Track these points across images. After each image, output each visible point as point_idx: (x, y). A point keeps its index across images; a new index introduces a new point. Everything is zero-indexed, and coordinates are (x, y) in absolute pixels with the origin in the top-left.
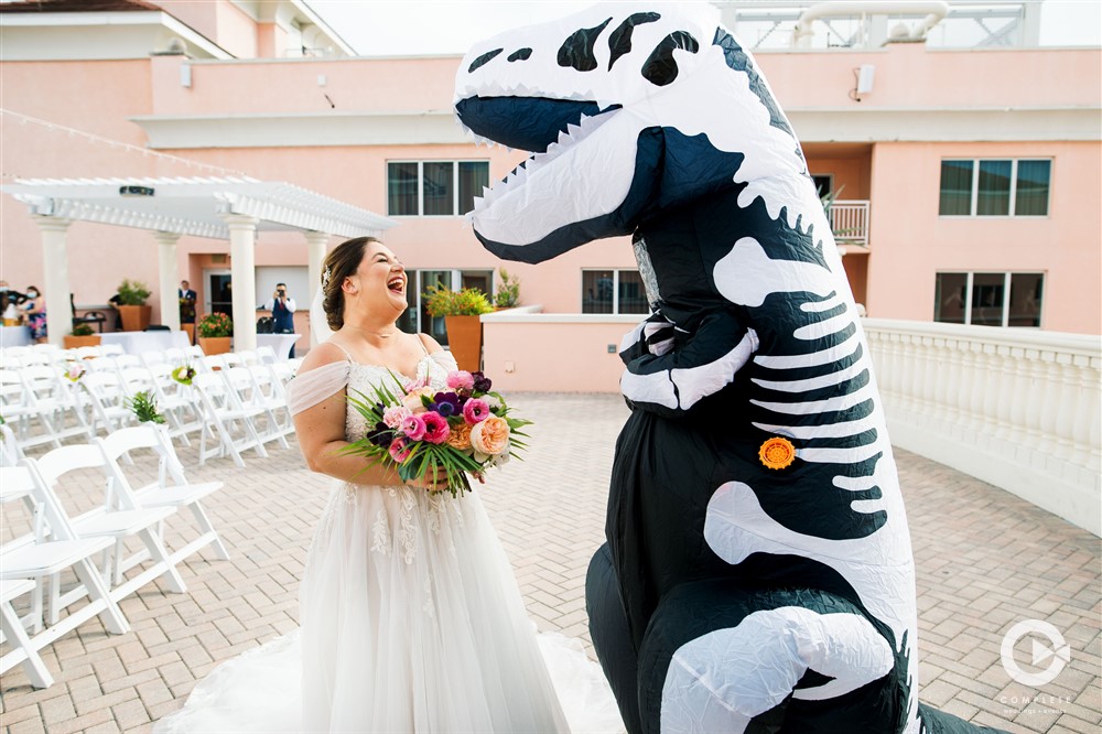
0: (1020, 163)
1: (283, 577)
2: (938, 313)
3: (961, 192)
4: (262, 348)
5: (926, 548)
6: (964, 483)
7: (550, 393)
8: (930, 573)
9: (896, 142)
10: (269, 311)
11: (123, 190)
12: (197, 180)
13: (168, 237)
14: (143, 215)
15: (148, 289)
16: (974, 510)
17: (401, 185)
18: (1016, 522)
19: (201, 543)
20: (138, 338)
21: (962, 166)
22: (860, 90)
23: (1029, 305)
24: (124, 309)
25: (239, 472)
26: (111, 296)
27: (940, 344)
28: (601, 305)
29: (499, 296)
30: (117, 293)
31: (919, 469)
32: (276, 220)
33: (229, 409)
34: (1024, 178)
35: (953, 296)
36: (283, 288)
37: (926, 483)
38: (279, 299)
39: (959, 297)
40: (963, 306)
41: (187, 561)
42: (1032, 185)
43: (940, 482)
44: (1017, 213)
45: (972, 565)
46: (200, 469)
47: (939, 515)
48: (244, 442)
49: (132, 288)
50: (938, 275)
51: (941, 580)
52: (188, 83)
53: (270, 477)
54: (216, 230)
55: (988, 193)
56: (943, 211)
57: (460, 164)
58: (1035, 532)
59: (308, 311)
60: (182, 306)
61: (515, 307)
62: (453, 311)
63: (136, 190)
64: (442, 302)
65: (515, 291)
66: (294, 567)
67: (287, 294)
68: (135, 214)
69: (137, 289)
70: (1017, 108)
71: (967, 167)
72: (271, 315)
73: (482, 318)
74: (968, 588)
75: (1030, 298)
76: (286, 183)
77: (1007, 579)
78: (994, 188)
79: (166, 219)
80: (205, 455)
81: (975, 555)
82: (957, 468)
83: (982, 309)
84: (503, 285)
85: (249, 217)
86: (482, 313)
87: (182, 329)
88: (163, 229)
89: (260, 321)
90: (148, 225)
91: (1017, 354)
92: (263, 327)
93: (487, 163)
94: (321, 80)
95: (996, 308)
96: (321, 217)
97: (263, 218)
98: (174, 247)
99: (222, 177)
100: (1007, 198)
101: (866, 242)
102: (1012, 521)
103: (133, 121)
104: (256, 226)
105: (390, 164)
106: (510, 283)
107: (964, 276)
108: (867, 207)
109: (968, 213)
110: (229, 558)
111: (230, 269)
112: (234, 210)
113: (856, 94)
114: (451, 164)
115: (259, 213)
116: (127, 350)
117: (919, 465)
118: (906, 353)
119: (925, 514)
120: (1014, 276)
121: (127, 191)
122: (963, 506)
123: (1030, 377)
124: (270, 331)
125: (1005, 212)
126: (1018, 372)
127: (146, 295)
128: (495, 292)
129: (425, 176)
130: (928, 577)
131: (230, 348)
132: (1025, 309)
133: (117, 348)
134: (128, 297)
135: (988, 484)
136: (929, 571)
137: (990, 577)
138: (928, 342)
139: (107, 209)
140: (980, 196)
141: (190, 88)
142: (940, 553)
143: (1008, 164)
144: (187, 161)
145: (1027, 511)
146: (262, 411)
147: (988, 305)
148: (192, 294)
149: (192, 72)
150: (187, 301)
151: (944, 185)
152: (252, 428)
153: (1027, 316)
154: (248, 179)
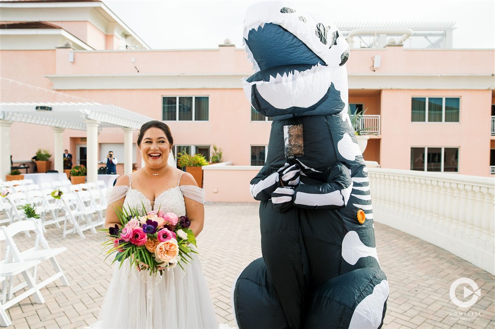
0: (446, 99)
1: (94, 294)
2: (412, 165)
3: (421, 112)
4: (100, 181)
5: (407, 278)
6: (425, 246)
7: (234, 203)
8: (409, 291)
9: (391, 89)
10: (104, 164)
11: (37, 108)
12: (72, 104)
13: (59, 130)
14: (47, 119)
15: (50, 153)
16: (429, 259)
17: (168, 107)
18: (449, 265)
19: (55, 277)
20: (42, 176)
21: (421, 100)
22: (375, 66)
23: (453, 162)
24: (38, 163)
25: (81, 241)
26: (33, 157)
27: (411, 180)
28: (260, 162)
29: (213, 157)
30: (35, 155)
31: (404, 239)
32: (109, 122)
33: (79, 210)
34: (448, 106)
35: (419, 158)
36: (112, 153)
37: (407, 246)
38: (110, 158)
39: (421, 158)
40: (423, 162)
41: (47, 287)
42: (452, 109)
43: (413, 245)
44: (446, 121)
45: (429, 287)
46: (63, 239)
47: (413, 261)
48: (86, 226)
49: (43, 153)
50: (412, 148)
51: (414, 295)
52: (72, 60)
53: (96, 243)
54: (82, 126)
55: (433, 112)
56: (413, 120)
57: (196, 98)
58: (458, 270)
59: (123, 164)
60: (65, 161)
61: (220, 162)
62: (190, 164)
63: (43, 108)
64: (185, 160)
65: (220, 155)
66: (101, 290)
67: (113, 156)
68: (43, 119)
69: (45, 154)
70: (444, 75)
71: (423, 101)
72: (106, 166)
73: (203, 168)
74: (427, 299)
75: (453, 159)
76: (113, 105)
77: (445, 294)
78: (435, 110)
79: (59, 121)
80: (66, 233)
81: (430, 282)
82: (422, 238)
83: (433, 164)
84: (215, 152)
85: (95, 121)
86: (203, 165)
87: (64, 172)
88: (57, 126)
89: (100, 168)
90: (50, 124)
91: (447, 185)
92: (101, 171)
93: (208, 97)
94: (133, 60)
95: (438, 163)
96: (130, 121)
97: (102, 121)
98: (62, 134)
99: (84, 102)
100: (441, 115)
101: (379, 133)
102: (447, 264)
103: (46, 77)
104: (99, 125)
105: (163, 98)
106: (218, 151)
107: (423, 149)
108: (379, 118)
109: (424, 121)
110: (69, 285)
111: (86, 144)
112: (89, 118)
113: (373, 68)
114: (192, 98)
115: (101, 119)
116: (36, 182)
117: (404, 237)
118: (397, 184)
119: (406, 261)
120: (445, 149)
121: (39, 108)
122: (424, 257)
123: (453, 196)
124: (105, 173)
125: (441, 121)
126: (448, 193)
127: (49, 156)
128: (211, 156)
129: (180, 103)
130: (408, 293)
131: (85, 181)
132: (451, 164)
133: (30, 181)
134: (40, 157)
135: (436, 246)
136: (408, 290)
137: (438, 293)
138: (406, 179)
139: (30, 116)
140: (429, 114)
141: (73, 63)
142: (414, 281)
143: (441, 99)
144: (67, 95)
145: (454, 259)
146: (95, 212)
147: (434, 162)
148: (70, 155)
149: (74, 56)
150: (67, 159)
151: (413, 108)
152: (89, 219)
153: (452, 166)
154: (95, 103)
